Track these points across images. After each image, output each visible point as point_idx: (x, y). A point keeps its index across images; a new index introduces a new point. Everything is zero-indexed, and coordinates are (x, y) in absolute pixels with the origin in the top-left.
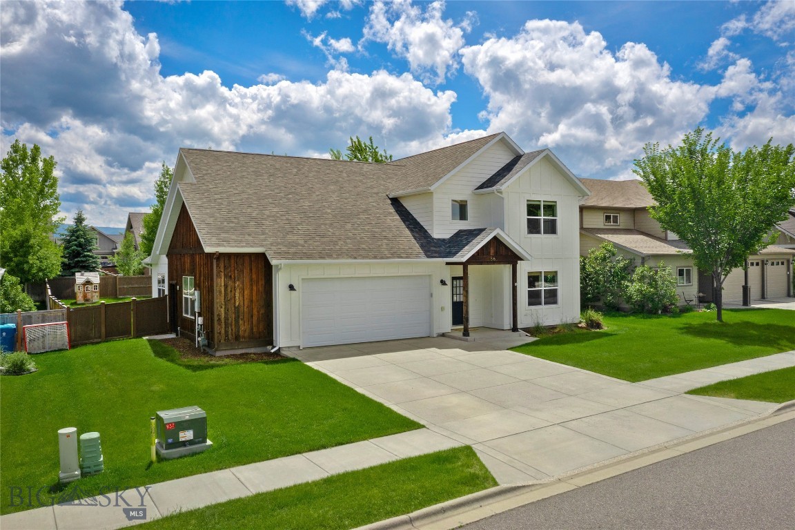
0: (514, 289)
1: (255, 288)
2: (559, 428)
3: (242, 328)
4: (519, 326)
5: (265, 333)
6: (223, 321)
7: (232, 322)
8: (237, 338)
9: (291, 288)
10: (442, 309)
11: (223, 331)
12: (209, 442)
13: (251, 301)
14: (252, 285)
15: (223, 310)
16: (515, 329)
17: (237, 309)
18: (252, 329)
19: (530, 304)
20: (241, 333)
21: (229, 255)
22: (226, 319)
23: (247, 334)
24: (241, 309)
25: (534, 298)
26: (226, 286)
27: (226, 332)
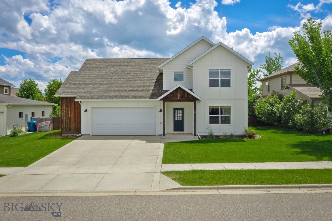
0: (194, 114)
1: (76, 111)
3: (72, 126)
6: (64, 123)
7: (67, 123)
8: (70, 129)
9: (86, 110)
10: (161, 123)
11: (64, 126)
13: (75, 116)
14: (75, 109)
15: (64, 118)
16: (195, 135)
17: (69, 118)
18: (75, 126)
19: (211, 123)
20: (71, 128)
21: (67, 98)
22: (66, 122)
23: (73, 128)
24: (71, 118)
26: (65, 110)
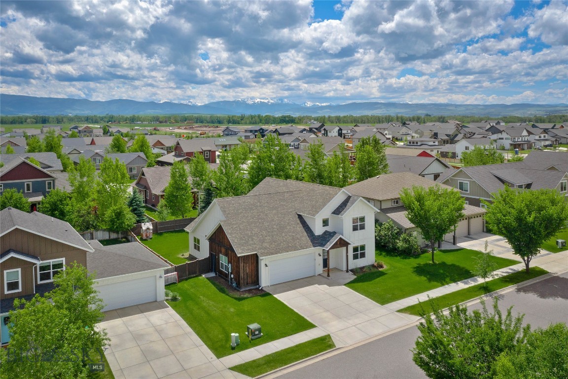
0: (347, 256)
1: (253, 266)
2: (354, 327)
3: (249, 280)
4: (349, 268)
5: (256, 281)
7: (246, 278)
8: (247, 284)
9: (266, 265)
10: (319, 265)
12: (262, 334)
13: (252, 270)
14: (252, 264)
16: (347, 271)
17: (247, 273)
18: (252, 279)
19: (354, 259)
20: (249, 282)
24: (249, 274)
25: (355, 257)
26: (244, 266)
27: (244, 282)
